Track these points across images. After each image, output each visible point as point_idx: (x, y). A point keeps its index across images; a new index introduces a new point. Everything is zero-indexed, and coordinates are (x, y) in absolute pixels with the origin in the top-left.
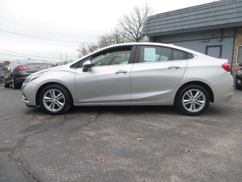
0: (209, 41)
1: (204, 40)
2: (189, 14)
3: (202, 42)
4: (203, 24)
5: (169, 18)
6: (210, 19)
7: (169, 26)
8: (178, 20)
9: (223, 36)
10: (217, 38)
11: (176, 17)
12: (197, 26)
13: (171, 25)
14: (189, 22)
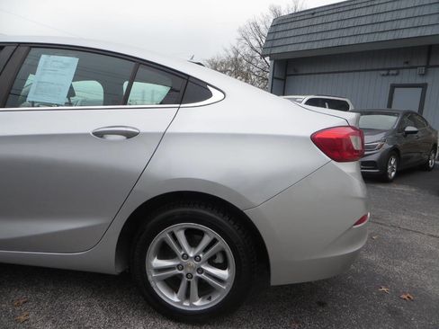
0: (397, 74)
1: (388, 72)
2: (357, 13)
3: (383, 75)
4: (385, 34)
5: (316, 21)
6: (403, 24)
7: (314, 37)
8: (334, 26)
9: (431, 64)
10: (416, 67)
11: (330, 18)
12: (372, 38)
13: (319, 37)
14: (356, 31)
